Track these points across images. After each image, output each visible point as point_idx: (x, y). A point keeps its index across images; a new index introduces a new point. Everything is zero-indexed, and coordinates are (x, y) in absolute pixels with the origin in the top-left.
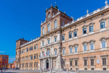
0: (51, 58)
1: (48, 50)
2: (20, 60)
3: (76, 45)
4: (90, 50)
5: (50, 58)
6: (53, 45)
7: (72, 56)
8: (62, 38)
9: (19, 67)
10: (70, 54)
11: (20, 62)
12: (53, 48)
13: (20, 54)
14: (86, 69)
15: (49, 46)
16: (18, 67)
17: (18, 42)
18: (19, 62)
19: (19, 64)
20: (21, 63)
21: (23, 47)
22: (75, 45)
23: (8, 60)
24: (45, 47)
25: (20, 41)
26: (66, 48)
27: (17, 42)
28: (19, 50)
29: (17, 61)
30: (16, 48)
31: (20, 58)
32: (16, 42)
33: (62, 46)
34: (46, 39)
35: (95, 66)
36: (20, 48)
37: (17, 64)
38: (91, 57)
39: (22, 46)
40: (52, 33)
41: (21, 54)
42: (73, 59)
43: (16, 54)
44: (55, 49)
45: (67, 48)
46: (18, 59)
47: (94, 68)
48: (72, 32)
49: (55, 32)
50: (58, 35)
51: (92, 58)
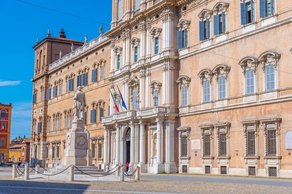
0: (138, 121)
1: (133, 88)
2: (45, 126)
3: (221, 71)
4: (264, 90)
5: (136, 121)
6: (150, 66)
7: (210, 115)
8: (180, 39)
9: (41, 159)
10: (203, 107)
11: (45, 137)
12: (147, 78)
13: (46, 101)
14: (252, 170)
15: (135, 72)
16: (40, 157)
17: (42, 48)
18: (41, 135)
19: (42, 143)
20: (50, 140)
21: (56, 71)
22: (218, 70)
23: (7, 125)
24: (124, 75)
25: (46, 45)
26: (192, 82)
27: (39, 50)
28: (43, 84)
29: (37, 132)
30: (35, 76)
31: (46, 117)
32: (35, 48)
33: (182, 73)
34: (128, 42)
35: (280, 158)
36: (48, 76)
37: (36, 143)
38: (267, 123)
39: (55, 66)
40: (144, 18)
41: (49, 102)
42: (213, 128)
43: (35, 102)
44: (153, 85)
45: (196, 82)
46: (38, 121)
47: (278, 167)
48: (211, 14)
49: (156, 14)
50: (165, 26)
51: (270, 126)
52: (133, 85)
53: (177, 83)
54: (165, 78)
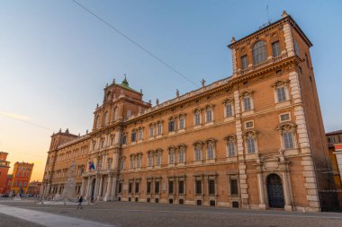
0: (100, 175)
1: (99, 160)
2: (51, 177)
4: (155, 165)
6: (108, 150)
8: (123, 140)
10: (130, 171)
12: (106, 156)
17: (55, 137)
19: (48, 185)
21: (61, 149)
22: (138, 154)
24: (96, 153)
25: (58, 136)
26: (126, 159)
28: (54, 155)
29: (46, 179)
34: (99, 139)
35: (160, 194)
36: (57, 151)
39: (61, 146)
40: (108, 129)
41: (55, 164)
44: (109, 159)
45: (128, 159)
46: (48, 174)
48: (137, 130)
49: (113, 128)
50: (117, 134)
52: (100, 158)
53: (121, 159)
54: (115, 157)
